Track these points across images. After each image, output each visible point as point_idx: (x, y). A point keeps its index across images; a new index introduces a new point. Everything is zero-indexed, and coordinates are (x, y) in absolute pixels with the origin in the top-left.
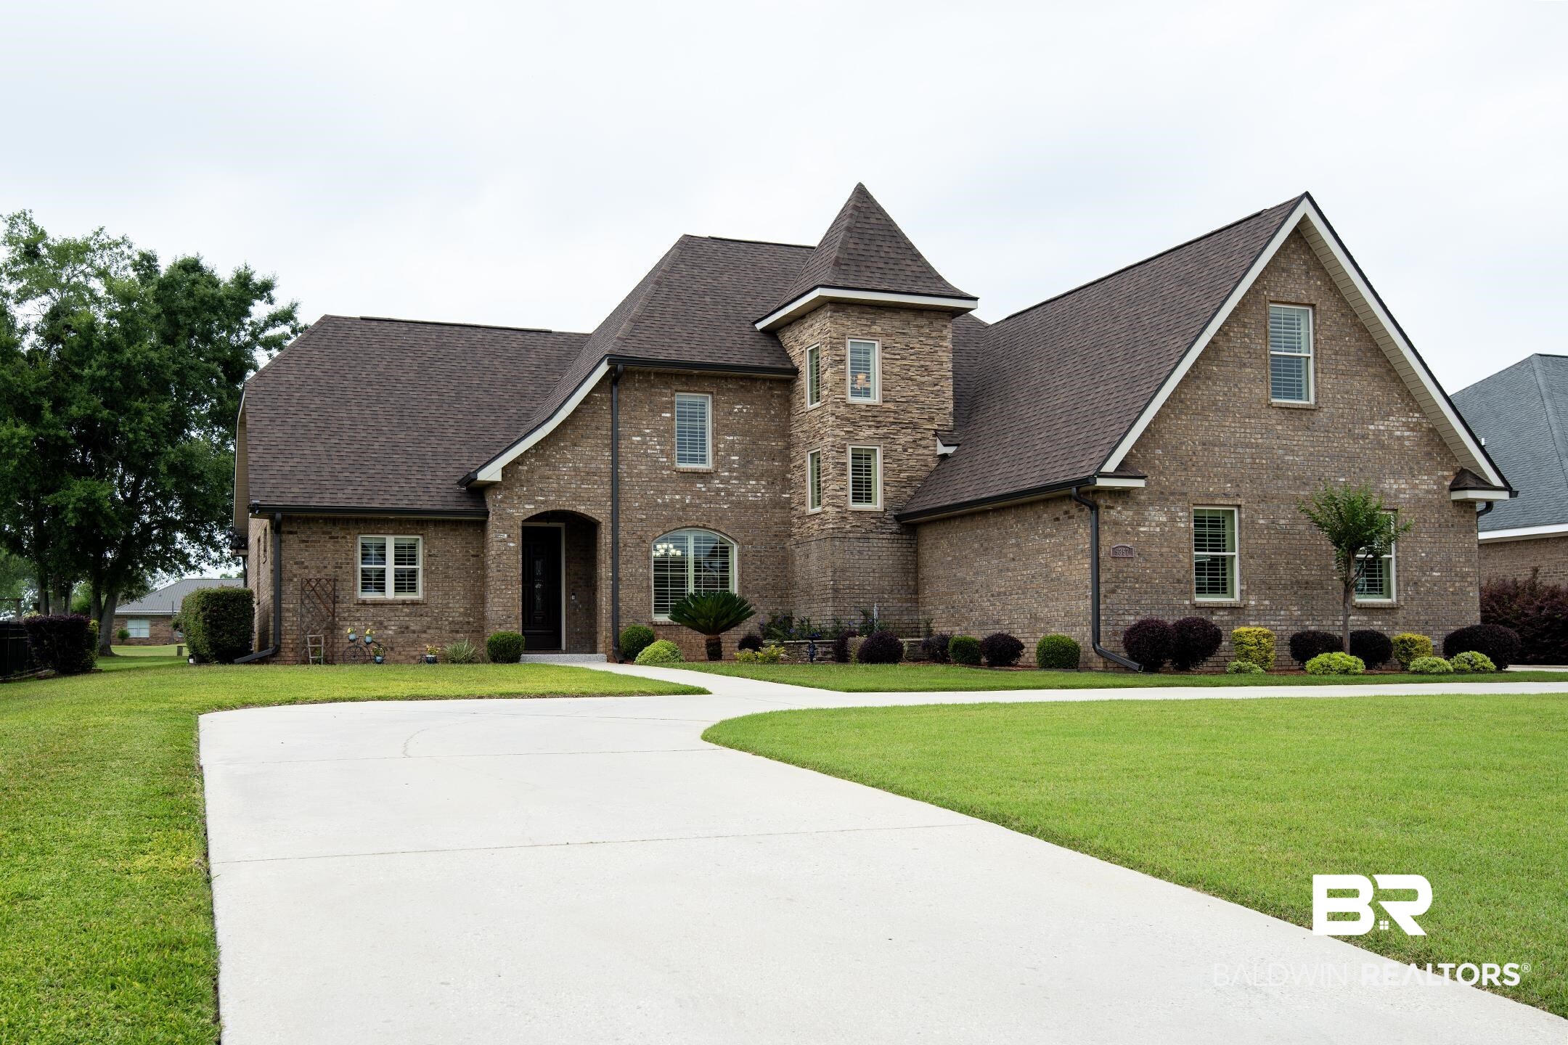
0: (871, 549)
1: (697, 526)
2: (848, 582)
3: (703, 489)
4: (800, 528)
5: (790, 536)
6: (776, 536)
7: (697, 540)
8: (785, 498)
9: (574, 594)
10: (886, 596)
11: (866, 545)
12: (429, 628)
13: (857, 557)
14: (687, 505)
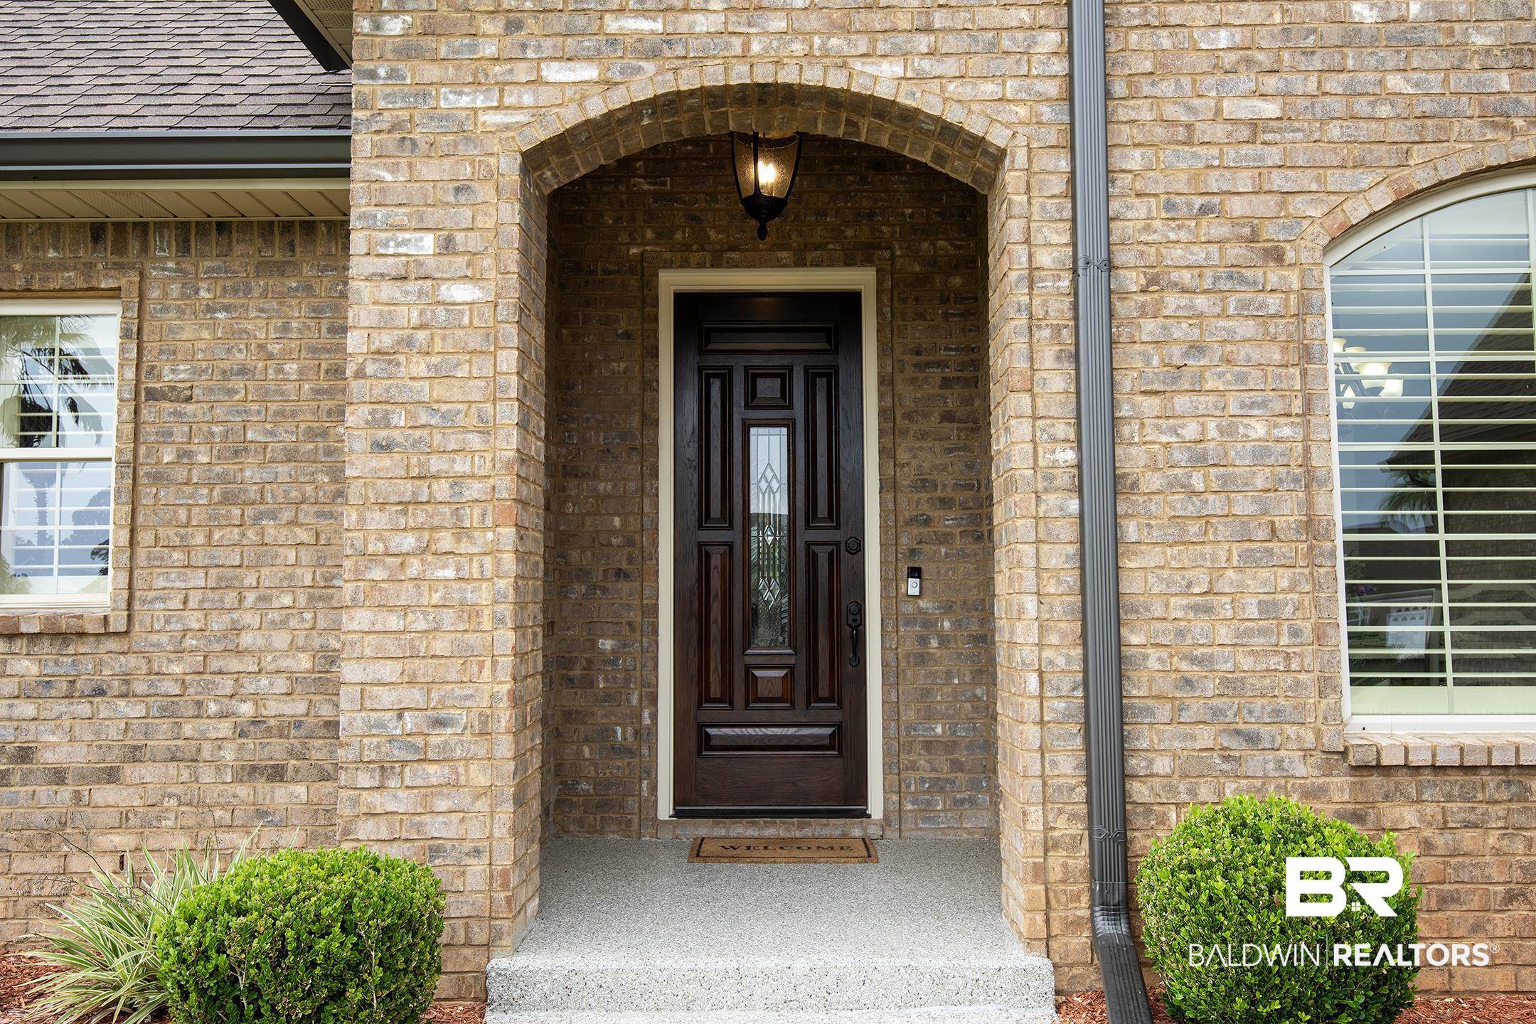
9: (915, 572)
12: (135, 755)
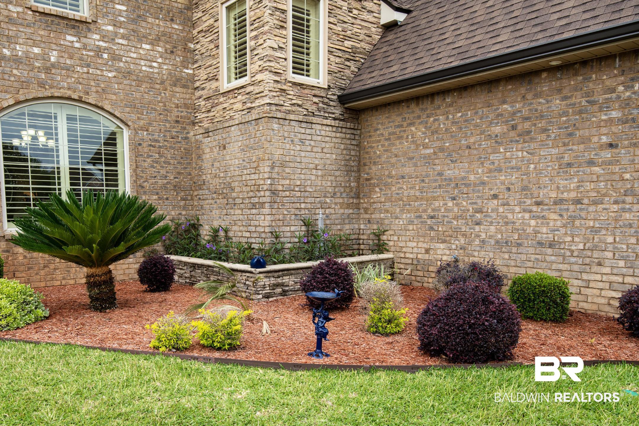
0: (315, 138)
1: (69, 98)
2: (288, 182)
3: (77, 45)
4: (209, 111)
5: (194, 124)
6: (177, 122)
7: (70, 119)
8: (188, 74)
10: (328, 200)
11: (308, 131)
13: (298, 148)
14: (53, 65)
